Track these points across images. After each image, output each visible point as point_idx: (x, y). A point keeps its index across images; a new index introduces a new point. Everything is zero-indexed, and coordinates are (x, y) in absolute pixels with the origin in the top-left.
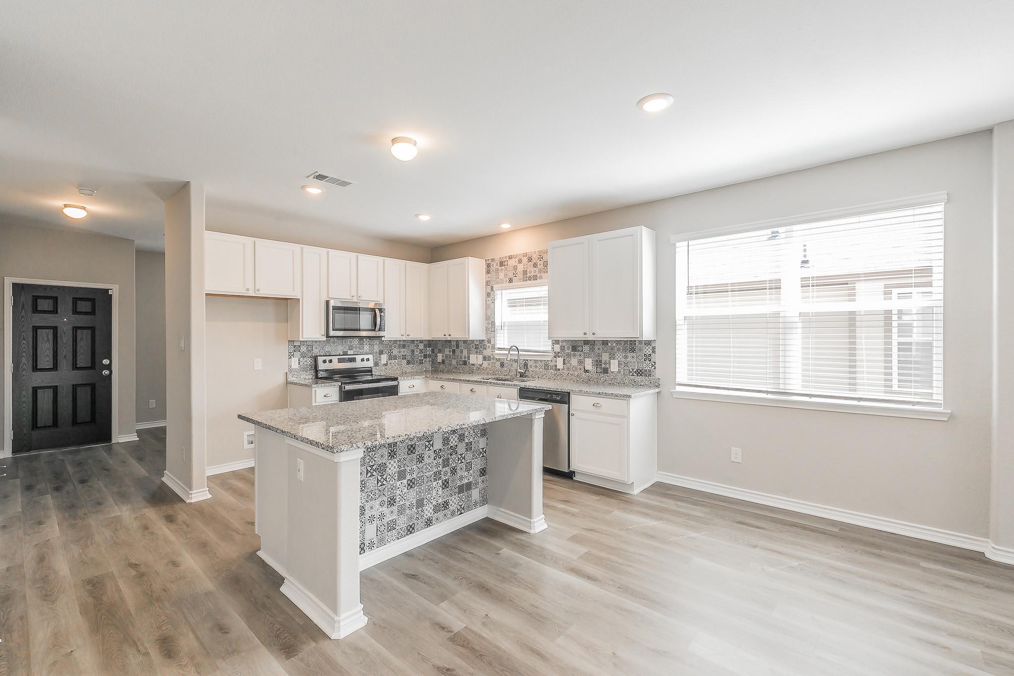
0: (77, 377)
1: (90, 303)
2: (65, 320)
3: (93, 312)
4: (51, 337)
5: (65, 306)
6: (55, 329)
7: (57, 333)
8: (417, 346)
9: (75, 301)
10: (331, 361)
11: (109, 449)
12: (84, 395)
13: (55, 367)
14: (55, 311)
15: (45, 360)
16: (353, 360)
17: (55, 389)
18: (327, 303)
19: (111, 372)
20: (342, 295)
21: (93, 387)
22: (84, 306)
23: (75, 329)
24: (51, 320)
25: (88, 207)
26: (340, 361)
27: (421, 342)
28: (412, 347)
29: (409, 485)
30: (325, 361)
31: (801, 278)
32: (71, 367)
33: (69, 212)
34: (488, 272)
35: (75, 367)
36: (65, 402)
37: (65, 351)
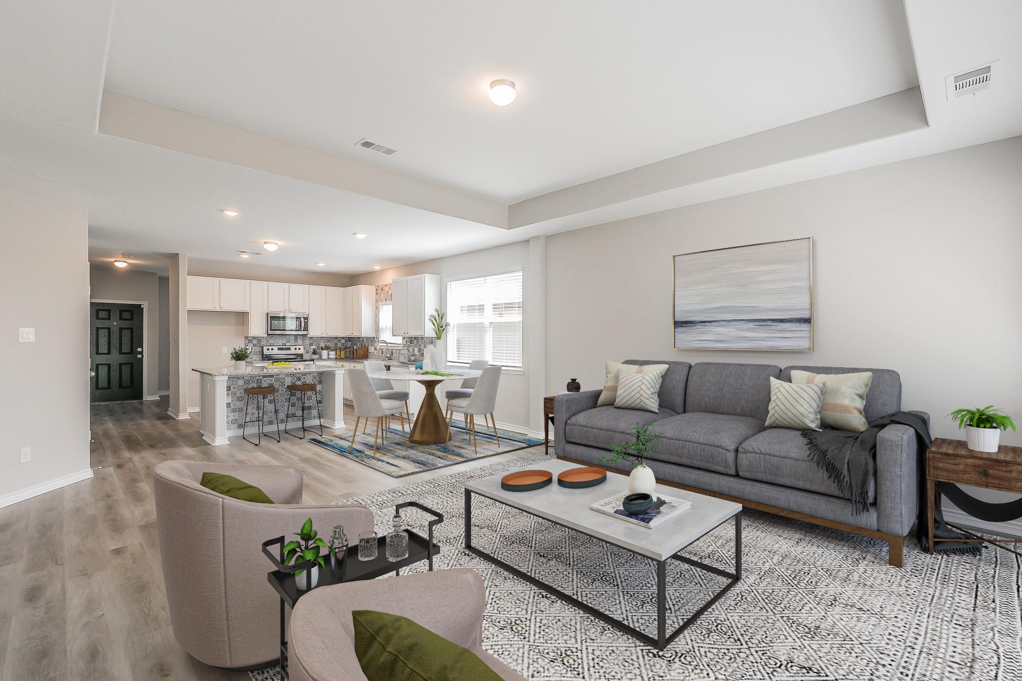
0: (122, 359)
1: (130, 313)
2: (115, 323)
3: (132, 319)
4: (107, 334)
5: (115, 315)
6: (109, 329)
7: (110, 331)
8: (340, 341)
9: (121, 312)
10: (272, 349)
11: (142, 403)
12: (126, 370)
13: (109, 353)
14: (109, 318)
15: (103, 348)
16: (289, 349)
17: (109, 365)
18: (268, 314)
19: (143, 356)
20: (277, 309)
21: (131, 365)
22: (126, 315)
23: (121, 329)
24: (106, 323)
25: (128, 261)
26: (279, 349)
27: (343, 338)
28: (336, 341)
29: (269, 402)
30: (268, 349)
31: (494, 305)
32: (118, 352)
33: (117, 264)
34: (377, 294)
35: (121, 353)
36: (115, 373)
37: (115, 342)
